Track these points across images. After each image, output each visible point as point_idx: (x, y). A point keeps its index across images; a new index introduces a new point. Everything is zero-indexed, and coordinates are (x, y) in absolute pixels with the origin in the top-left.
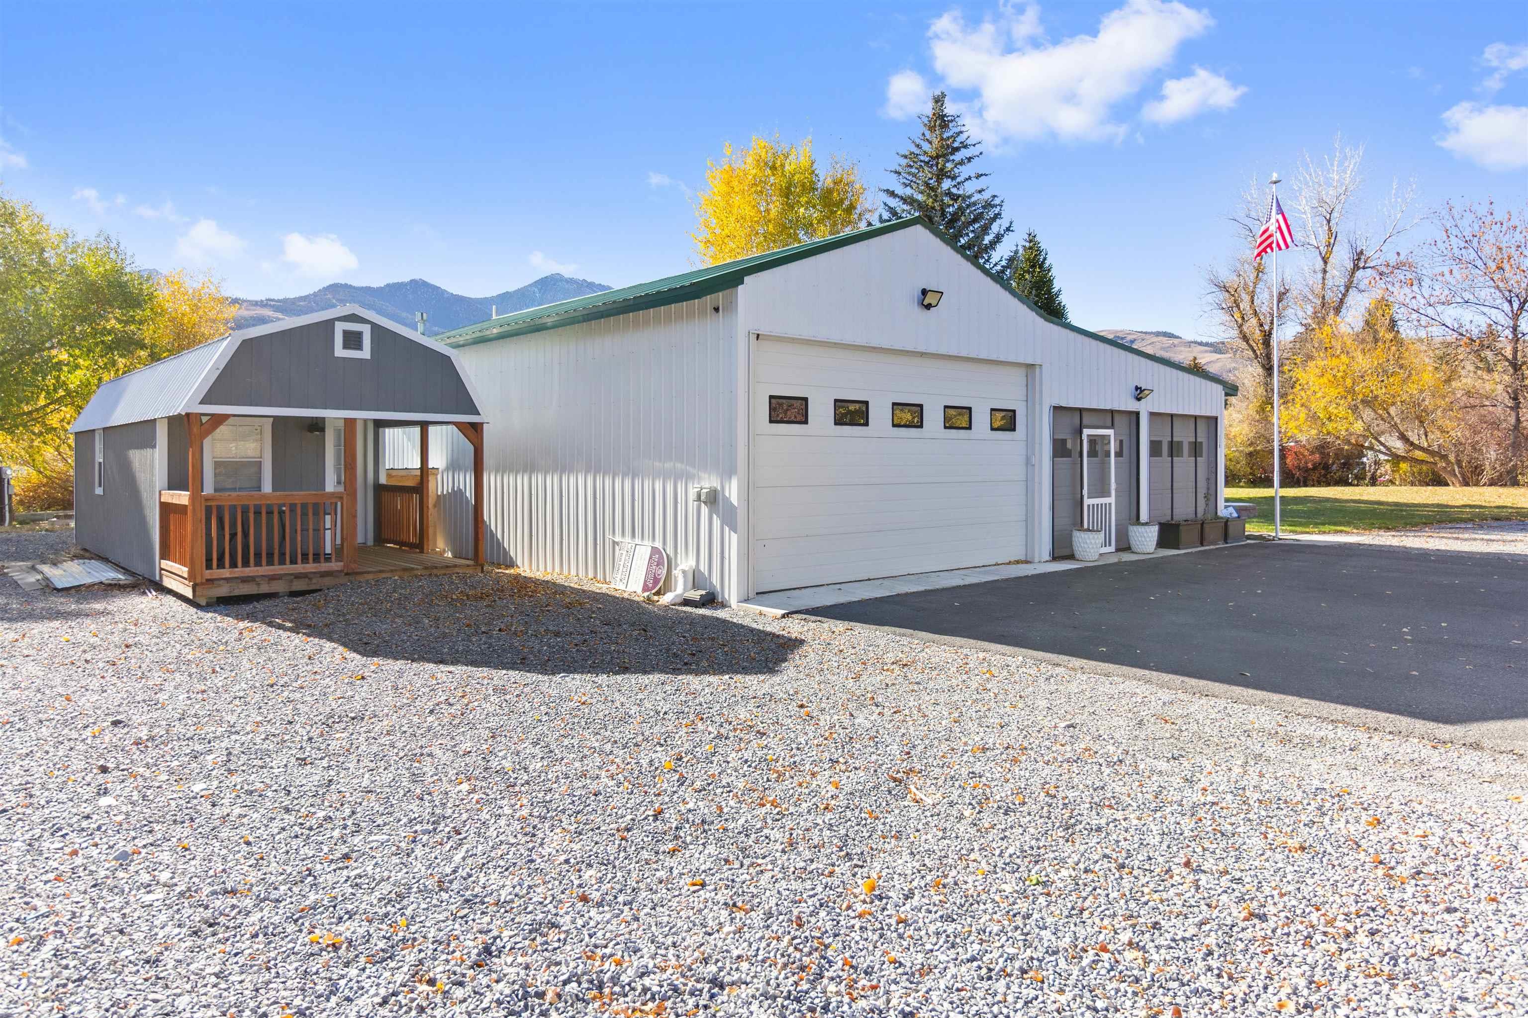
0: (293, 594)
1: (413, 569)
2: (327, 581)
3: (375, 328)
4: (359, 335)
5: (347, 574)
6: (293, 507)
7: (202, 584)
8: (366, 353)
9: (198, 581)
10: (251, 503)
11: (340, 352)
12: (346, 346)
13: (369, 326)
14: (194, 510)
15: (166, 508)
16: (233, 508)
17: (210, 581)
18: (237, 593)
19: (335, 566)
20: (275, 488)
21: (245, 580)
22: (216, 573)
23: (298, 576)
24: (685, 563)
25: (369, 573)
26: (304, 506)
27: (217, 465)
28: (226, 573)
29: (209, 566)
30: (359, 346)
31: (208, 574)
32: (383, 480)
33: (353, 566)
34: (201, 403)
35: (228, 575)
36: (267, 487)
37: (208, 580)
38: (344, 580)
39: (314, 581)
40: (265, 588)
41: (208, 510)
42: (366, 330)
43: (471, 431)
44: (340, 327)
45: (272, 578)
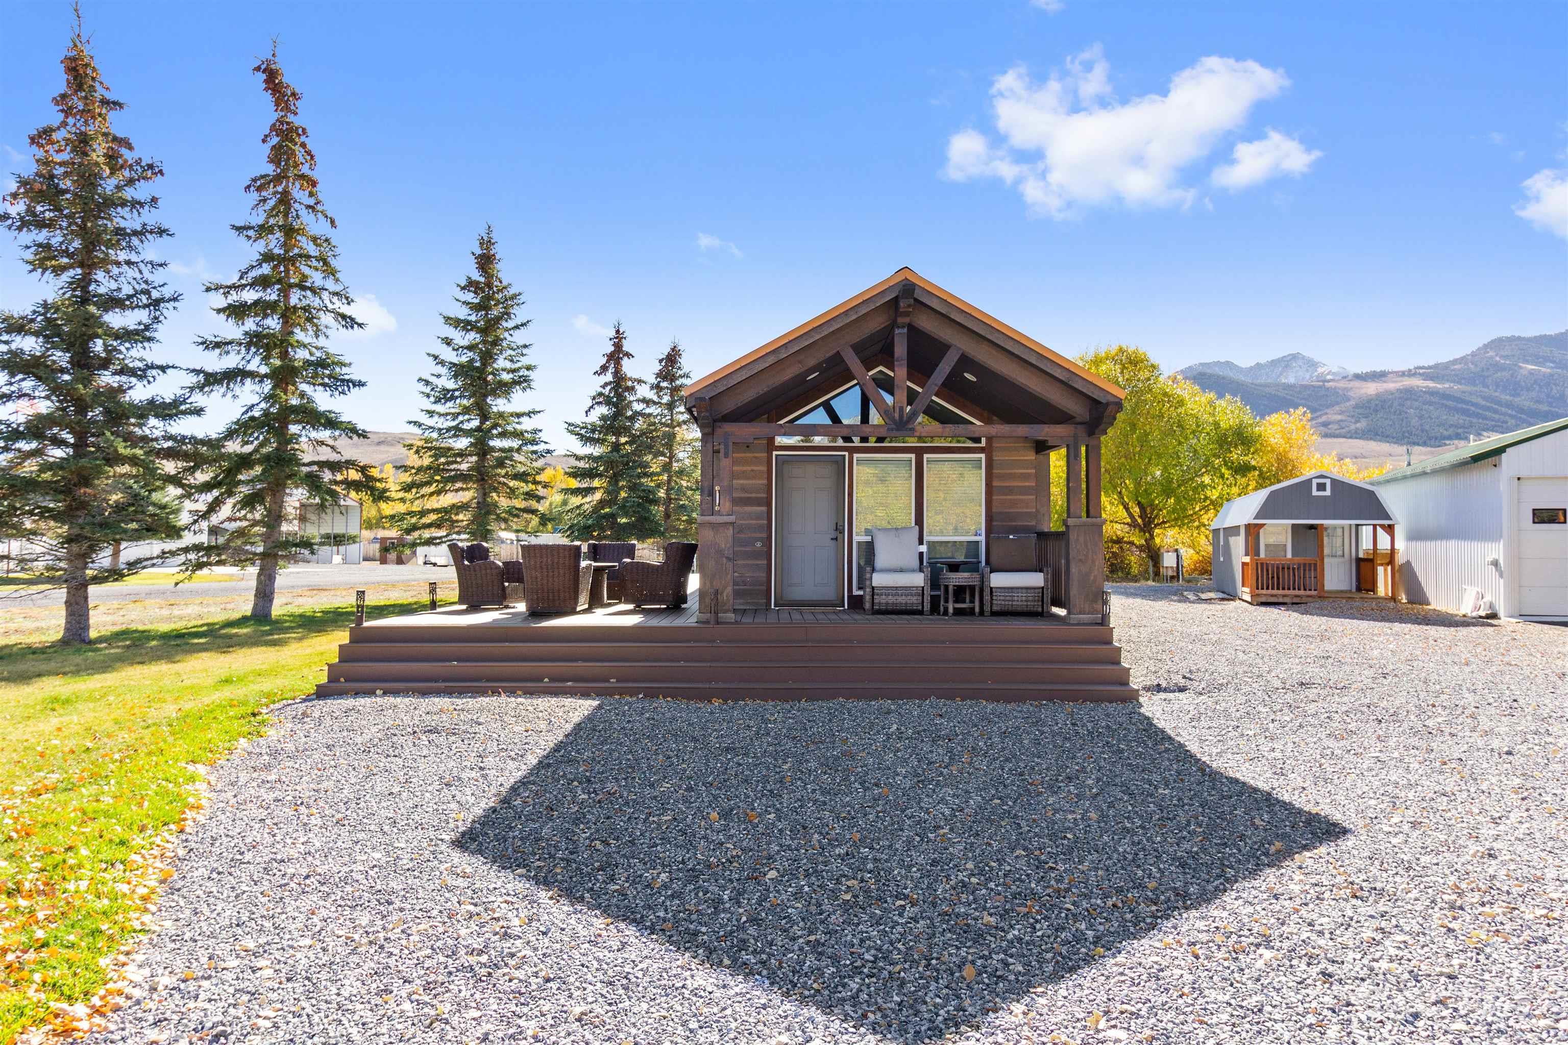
8: (1328, 493)
11: (1315, 493)
15: (1244, 564)
19: (1313, 593)
20: (1293, 555)
21: (1272, 596)
22: (1260, 591)
24: (1488, 598)
26: (1305, 565)
27: (1267, 546)
32: (1361, 555)
36: (1289, 555)
42: (1328, 482)
44: (1315, 482)
45: (1284, 596)
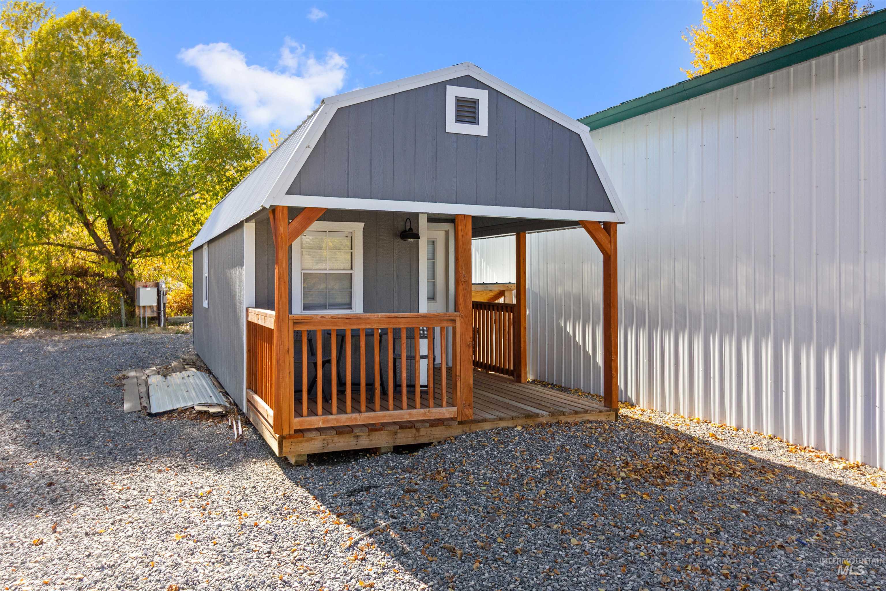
0: (398, 450)
1: (537, 415)
2: (438, 433)
3: (494, 94)
4: (475, 103)
5: (461, 423)
6: (397, 332)
7: (290, 436)
9: (285, 433)
10: (348, 328)
12: (459, 119)
13: (486, 92)
14: (280, 336)
16: (327, 334)
17: (300, 432)
18: (331, 448)
23: (403, 426)
25: (485, 421)
28: (318, 421)
29: (299, 413)
30: (474, 120)
31: (297, 423)
33: (468, 412)
34: (288, 193)
35: (321, 425)
37: (296, 431)
38: (457, 430)
39: (423, 432)
40: (364, 442)
41: (298, 335)
43: (602, 236)
